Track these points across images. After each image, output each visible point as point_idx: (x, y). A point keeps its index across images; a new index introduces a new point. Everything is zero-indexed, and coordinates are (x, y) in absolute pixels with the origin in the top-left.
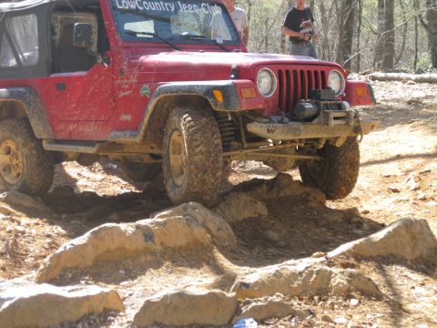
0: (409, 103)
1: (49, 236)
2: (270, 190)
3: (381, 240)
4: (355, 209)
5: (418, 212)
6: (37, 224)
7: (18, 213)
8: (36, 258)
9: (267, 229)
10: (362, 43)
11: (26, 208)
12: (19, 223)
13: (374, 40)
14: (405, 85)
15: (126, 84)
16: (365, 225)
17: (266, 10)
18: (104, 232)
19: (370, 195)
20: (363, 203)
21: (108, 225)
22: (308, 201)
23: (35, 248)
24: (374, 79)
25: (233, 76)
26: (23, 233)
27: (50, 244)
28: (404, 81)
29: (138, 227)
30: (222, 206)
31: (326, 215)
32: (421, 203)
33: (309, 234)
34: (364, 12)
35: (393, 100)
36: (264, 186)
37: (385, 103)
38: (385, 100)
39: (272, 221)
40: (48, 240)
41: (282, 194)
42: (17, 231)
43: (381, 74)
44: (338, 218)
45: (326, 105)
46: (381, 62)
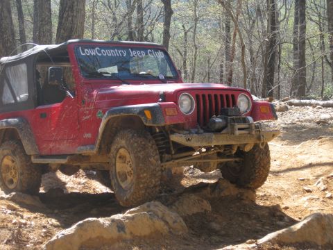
0: (318, 123)
1: (45, 227)
2: (213, 191)
3: (298, 230)
4: (278, 206)
5: (326, 208)
6: (36, 218)
7: (22, 209)
8: (35, 244)
9: (211, 221)
10: (282, 77)
11: (28, 205)
12: (22, 217)
13: (291, 74)
14: (315, 109)
15: (88, 110)
16: (286, 218)
17: (209, 52)
18: (87, 224)
19: (290, 194)
20: (284, 201)
21: (90, 219)
22: (243, 199)
23: (34, 236)
24: (291, 104)
25: (160, 100)
26: (25, 224)
27: (45, 233)
28: (314, 106)
29: (113, 221)
30: (176, 204)
31: (255, 210)
32: (328, 201)
33: (243, 225)
34: (283, 54)
35: (306, 121)
36: (209, 189)
37: (300, 123)
38: (299, 121)
39: (215, 216)
40: (44, 230)
41: (222, 194)
42: (21, 223)
43: (296, 101)
44: (265, 213)
45: (233, 119)
46: (296, 91)
